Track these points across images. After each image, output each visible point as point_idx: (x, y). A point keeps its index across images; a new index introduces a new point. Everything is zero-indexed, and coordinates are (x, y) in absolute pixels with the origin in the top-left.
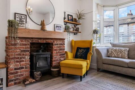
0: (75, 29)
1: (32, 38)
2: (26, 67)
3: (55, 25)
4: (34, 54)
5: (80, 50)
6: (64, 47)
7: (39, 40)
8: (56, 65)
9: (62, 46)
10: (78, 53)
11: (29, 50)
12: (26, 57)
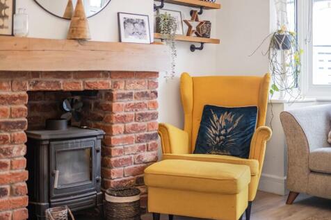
0: (194, 28)
1: (36, 74)
2: (14, 187)
3: (122, 16)
4: (43, 137)
5: (215, 118)
6: (155, 105)
7: (61, 81)
8: (125, 181)
9: (146, 102)
10: (211, 132)
11: (23, 123)
12: (15, 149)
